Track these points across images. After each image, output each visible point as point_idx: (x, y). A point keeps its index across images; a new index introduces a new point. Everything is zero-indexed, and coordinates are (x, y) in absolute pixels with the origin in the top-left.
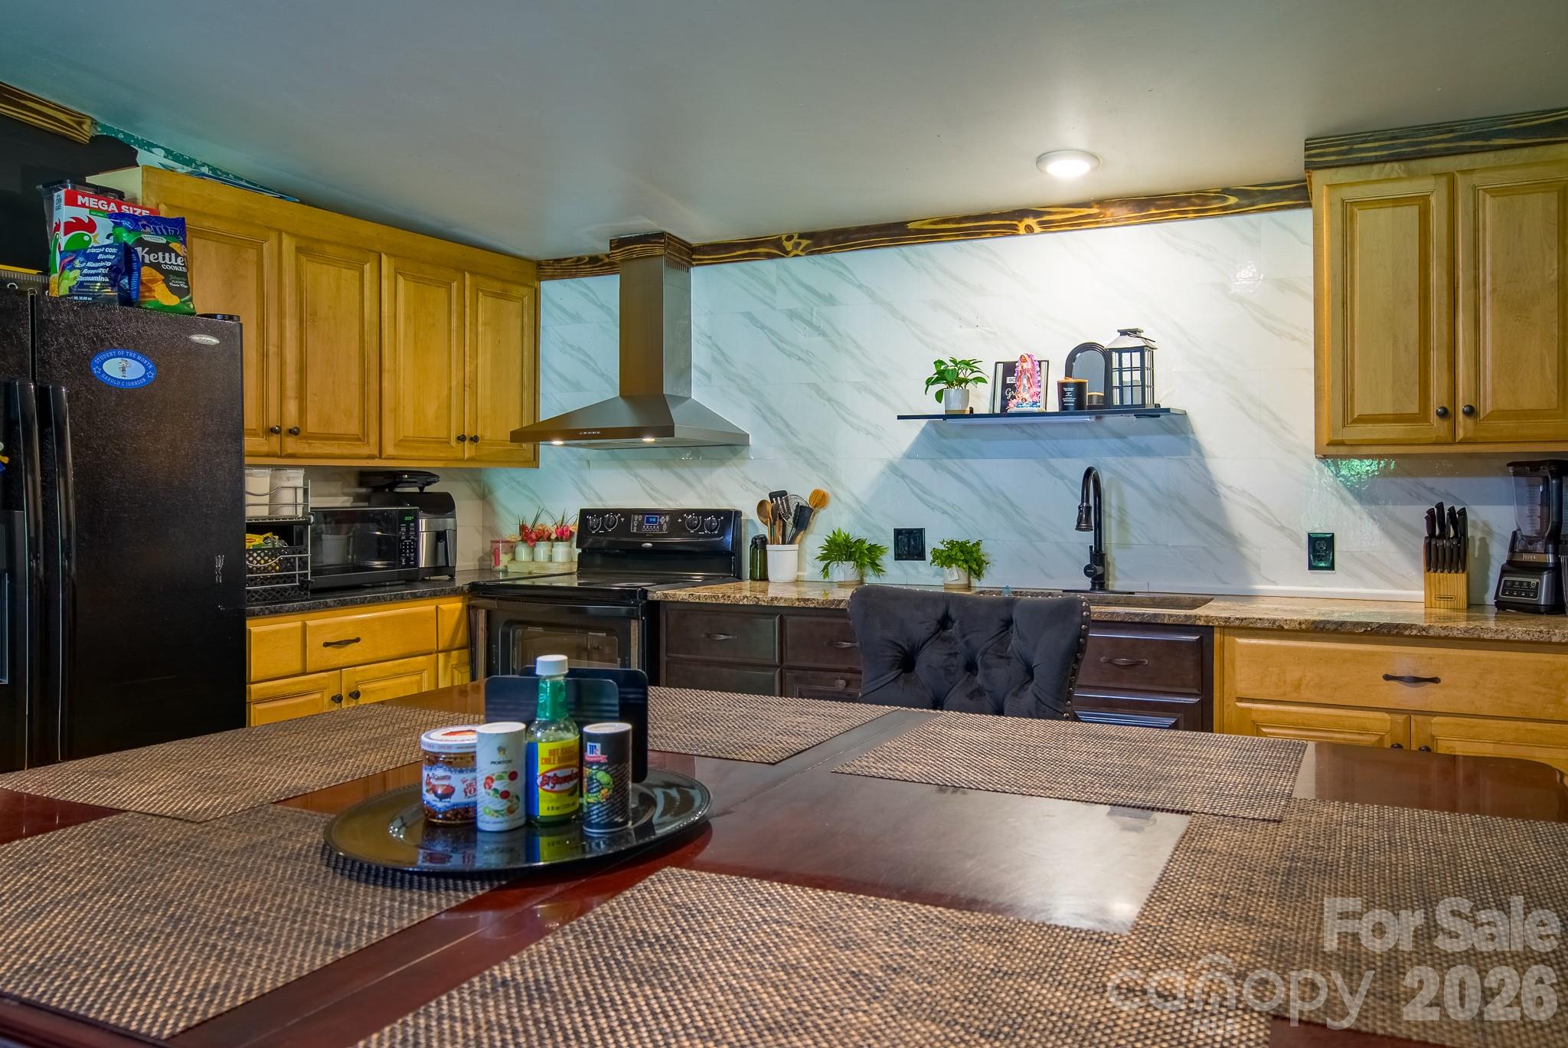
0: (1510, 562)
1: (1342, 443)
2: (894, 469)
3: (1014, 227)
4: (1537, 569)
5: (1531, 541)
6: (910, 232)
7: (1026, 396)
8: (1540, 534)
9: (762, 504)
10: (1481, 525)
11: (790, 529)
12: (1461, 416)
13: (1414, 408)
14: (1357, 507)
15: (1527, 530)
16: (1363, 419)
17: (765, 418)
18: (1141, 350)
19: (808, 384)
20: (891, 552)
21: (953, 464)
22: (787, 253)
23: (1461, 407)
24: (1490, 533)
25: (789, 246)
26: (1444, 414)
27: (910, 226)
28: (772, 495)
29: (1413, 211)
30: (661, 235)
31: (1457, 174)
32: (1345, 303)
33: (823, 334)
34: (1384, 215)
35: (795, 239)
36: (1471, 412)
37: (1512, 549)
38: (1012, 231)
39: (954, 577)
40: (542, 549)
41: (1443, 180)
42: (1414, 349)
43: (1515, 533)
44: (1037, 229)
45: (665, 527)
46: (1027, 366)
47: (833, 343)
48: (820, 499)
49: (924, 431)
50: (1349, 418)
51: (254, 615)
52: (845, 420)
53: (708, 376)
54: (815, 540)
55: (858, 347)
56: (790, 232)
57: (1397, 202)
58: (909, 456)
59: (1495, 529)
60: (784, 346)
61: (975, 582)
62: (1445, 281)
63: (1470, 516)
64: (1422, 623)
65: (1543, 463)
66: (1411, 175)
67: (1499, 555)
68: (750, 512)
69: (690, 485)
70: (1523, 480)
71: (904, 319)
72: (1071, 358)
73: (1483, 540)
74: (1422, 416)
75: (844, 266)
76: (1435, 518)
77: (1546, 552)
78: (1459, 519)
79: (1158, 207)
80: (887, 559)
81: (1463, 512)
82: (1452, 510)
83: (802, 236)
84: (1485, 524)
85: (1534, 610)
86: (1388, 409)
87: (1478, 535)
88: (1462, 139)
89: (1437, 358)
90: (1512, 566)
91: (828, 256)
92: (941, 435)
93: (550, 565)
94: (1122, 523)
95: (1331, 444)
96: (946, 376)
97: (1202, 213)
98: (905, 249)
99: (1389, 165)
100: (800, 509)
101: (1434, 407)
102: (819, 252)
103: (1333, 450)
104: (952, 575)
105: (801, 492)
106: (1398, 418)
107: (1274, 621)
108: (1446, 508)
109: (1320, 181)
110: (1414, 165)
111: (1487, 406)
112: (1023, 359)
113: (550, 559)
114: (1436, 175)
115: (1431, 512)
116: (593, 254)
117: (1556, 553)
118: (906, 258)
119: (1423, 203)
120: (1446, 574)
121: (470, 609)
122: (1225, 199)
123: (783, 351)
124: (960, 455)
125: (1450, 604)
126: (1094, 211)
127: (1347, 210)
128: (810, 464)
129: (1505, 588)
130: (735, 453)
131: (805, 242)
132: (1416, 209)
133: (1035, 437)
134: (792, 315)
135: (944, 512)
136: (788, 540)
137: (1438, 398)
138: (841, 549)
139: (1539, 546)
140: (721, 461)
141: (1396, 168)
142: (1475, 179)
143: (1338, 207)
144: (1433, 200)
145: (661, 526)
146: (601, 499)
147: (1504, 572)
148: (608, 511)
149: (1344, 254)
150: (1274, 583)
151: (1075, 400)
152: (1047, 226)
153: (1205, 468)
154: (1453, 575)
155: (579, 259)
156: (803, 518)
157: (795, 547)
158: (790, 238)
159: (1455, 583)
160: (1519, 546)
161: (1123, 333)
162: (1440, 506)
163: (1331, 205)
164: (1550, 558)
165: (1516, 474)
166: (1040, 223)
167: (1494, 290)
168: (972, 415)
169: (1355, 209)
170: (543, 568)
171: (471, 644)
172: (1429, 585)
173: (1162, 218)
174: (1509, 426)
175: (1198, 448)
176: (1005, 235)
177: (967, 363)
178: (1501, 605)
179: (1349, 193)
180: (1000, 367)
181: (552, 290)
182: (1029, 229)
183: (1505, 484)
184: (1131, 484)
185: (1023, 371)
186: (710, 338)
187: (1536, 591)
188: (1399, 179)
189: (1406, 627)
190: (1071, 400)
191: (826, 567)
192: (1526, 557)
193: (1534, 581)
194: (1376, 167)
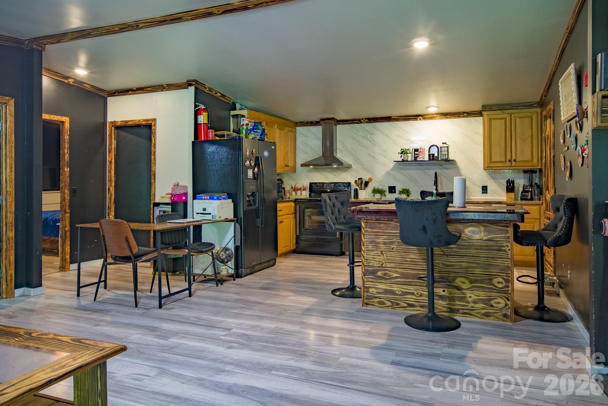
0: (523, 191)
1: (490, 167)
2: (388, 173)
3: (417, 119)
4: (528, 192)
5: (527, 186)
6: (392, 119)
7: (421, 156)
8: (529, 185)
9: (356, 181)
10: (517, 183)
11: (363, 187)
12: (513, 162)
13: (504, 160)
14: (492, 180)
15: (527, 184)
16: (494, 162)
17: (356, 161)
18: (447, 147)
19: (367, 153)
20: (388, 192)
21: (403, 171)
22: (362, 123)
23: (513, 160)
24: (519, 185)
25: (362, 121)
26: (510, 161)
27: (392, 118)
28: (359, 179)
29: (503, 121)
30: (333, 118)
31: (512, 114)
32: (490, 139)
33: (371, 141)
34: (498, 121)
35: (364, 119)
36: (515, 161)
37: (523, 187)
38: (416, 119)
39: (403, 196)
40: (299, 192)
41: (509, 115)
42: (504, 148)
43: (524, 185)
44: (422, 119)
45: (333, 186)
46: (421, 150)
47: (373, 144)
48: (371, 180)
49: (395, 164)
50: (491, 162)
51: (279, 202)
52: (376, 161)
53: (341, 151)
54: (370, 189)
55: (379, 144)
56: (363, 118)
57: (500, 119)
58: (392, 170)
59: (520, 184)
60: (361, 144)
61: (408, 198)
62: (510, 135)
63: (515, 182)
64: (506, 201)
65: (529, 171)
66: (503, 113)
67: (521, 189)
68: (353, 183)
69: (337, 177)
70: (526, 174)
71: (390, 139)
72: (430, 148)
73: (518, 186)
74: (505, 162)
75: (376, 126)
76: (508, 182)
77: (530, 188)
78: (513, 182)
79: (449, 116)
80: (387, 193)
81: (514, 181)
82: (511, 180)
83: (366, 119)
84: (518, 183)
85: (527, 200)
86: (499, 160)
87: (517, 186)
88: (513, 107)
89: (508, 150)
90: (524, 191)
91: (372, 123)
92: (400, 165)
93: (301, 196)
94: (441, 184)
95: (487, 167)
96: (403, 152)
97: (459, 117)
98: (391, 123)
99: (499, 111)
100: (366, 182)
101: (508, 160)
102: (370, 123)
103: (488, 168)
104: (404, 196)
105: (366, 178)
106: (501, 162)
107: (478, 202)
108: (510, 180)
109: (484, 113)
110: (504, 111)
111: (518, 160)
112: (420, 149)
113: (301, 194)
114: (508, 114)
115: (507, 181)
116: (311, 121)
117: (531, 188)
118: (391, 125)
119: (505, 119)
120: (510, 193)
121: (296, 205)
122: (464, 114)
123: (360, 145)
124: (404, 170)
125: (511, 199)
126: (435, 116)
127: (490, 120)
128: (368, 172)
129: (522, 196)
130: (349, 169)
131: (366, 120)
132: (504, 120)
133: (421, 166)
134: (363, 137)
135: (400, 182)
136: (363, 189)
137: (509, 158)
138: (376, 191)
139: (528, 187)
140: (345, 171)
141: (499, 112)
142: (515, 115)
143: (489, 119)
144: (507, 119)
145: (332, 186)
146: (313, 180)
147: (522, 193)
148: (317, 183)
149: (490, 129)
150: (475, 197)
151: (432, 157)
152: (424, 119)
153: (460, 172)
154: (512, 193)
155: (308, 122)
156: (367, 184)
157: (365, 191)
158: (363, 119)
159: (512, 195)
160: (525, 187)
161: (443, 143)
162: (509, 179)
163: (487, 119)
164: (531, 189)
165: (524, 173)
166: (423, 118)
167: (519, 137)
168: (407, 161)
169: (492, 120)
170: (300, 197)
171: (295, 213)
172: (507, 195)
173: (450, 118)
174: (522, 164)
175: (458, 168)
176: (415, 120)
177: (408, 149)
178: (522, 199)
179: (491, 117)
180: (413, 150)
181: (299, 129)
182: (420, 119)
183: (522, 175)
184: (443, 175)
185: (421, 151)
186: (342, 142)
187: (528, 196)
188: (500, 114)
189: (503, 202)
190: (431, 158)
191: (374, 195)
192: (526, 190)
193: (527, 194)
194: (496, 111)
